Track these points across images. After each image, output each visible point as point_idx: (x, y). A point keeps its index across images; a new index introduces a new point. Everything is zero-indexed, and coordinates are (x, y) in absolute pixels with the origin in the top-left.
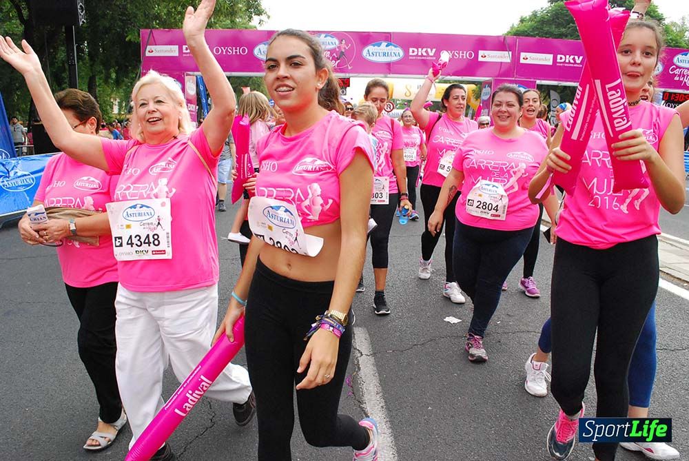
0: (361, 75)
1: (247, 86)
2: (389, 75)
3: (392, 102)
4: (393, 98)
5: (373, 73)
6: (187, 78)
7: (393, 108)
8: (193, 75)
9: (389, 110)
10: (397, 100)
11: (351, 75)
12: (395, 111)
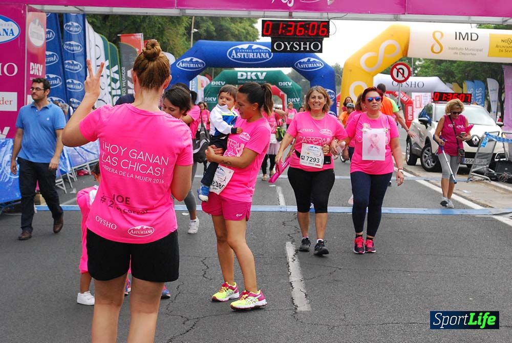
0: (350, 15)
1: (138, 31)
2: (402, 16)
3: (406, 62)
4: (409, 56)
5: (372, 13)
6: (29, 16)
7: (409, 75)
8: (42, 11)
9: (400, 78)
10: (415, 60)
11: (331, 15)
12: (412, 79)
